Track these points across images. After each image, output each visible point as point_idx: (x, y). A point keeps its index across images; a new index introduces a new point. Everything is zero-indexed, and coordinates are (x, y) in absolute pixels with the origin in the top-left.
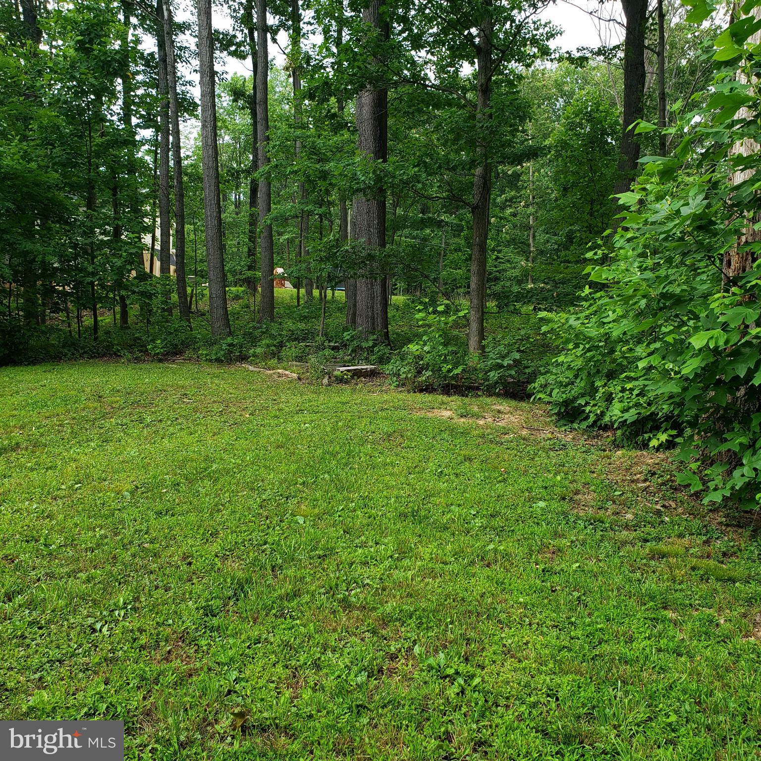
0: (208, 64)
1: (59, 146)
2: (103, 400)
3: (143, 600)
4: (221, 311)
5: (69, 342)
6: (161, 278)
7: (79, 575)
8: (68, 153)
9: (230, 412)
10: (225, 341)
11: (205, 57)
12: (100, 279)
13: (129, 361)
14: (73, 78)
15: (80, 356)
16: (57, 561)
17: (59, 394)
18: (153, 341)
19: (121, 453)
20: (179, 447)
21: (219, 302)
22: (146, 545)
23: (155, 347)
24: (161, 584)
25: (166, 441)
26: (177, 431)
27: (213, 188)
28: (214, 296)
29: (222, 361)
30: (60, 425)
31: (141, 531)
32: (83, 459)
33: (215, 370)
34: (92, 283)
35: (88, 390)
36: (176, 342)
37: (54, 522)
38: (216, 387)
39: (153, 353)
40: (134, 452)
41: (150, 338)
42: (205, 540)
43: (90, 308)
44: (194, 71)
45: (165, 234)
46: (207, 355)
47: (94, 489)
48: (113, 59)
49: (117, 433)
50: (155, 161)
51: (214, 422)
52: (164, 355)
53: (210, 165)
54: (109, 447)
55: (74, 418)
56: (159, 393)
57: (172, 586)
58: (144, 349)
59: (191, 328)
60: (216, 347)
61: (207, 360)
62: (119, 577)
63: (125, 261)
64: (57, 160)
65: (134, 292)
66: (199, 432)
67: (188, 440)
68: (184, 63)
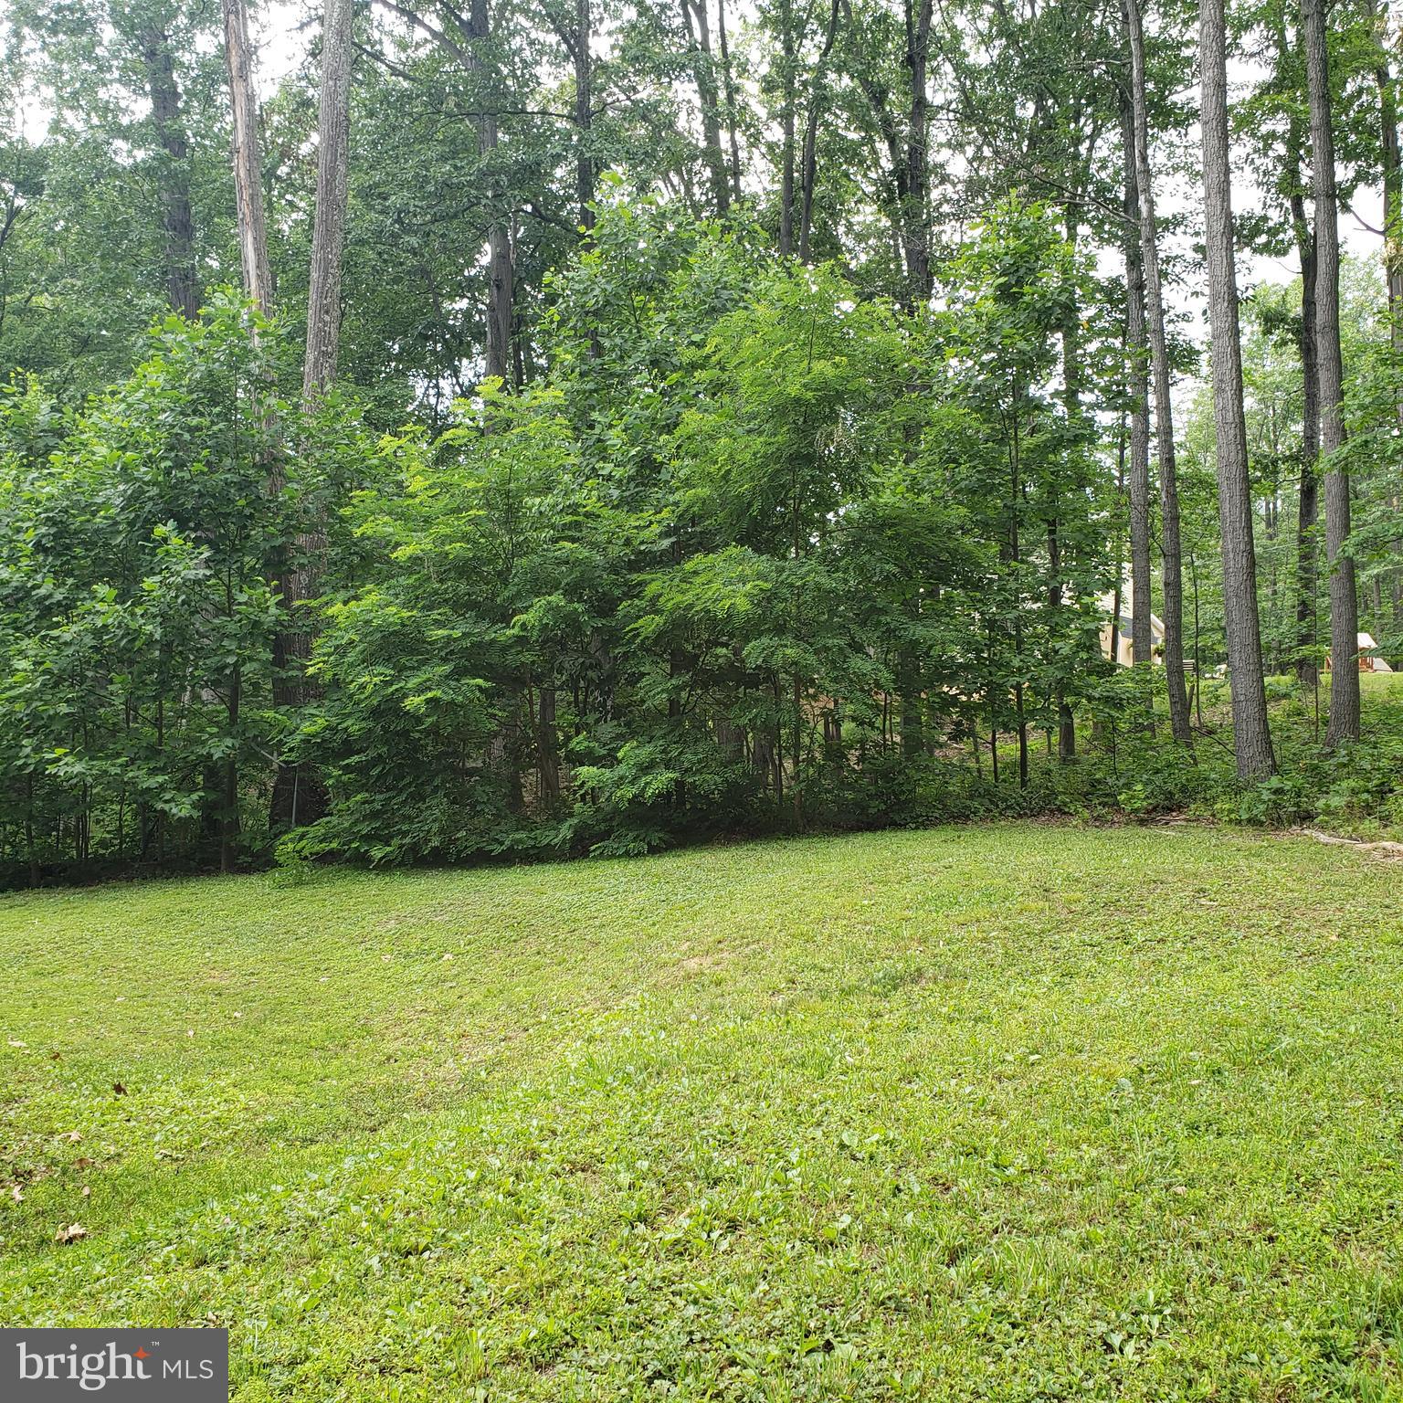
0: (1223, 280)
1: (966, 462)
2: (1052, 897)
3: (1192, 1300)
4: (1256, 727)
5: (981, 790)
6: (1136, 669)
7: (1066, 1232)
8: (979, 472)
9: (1297, 929)
10: (1266, 785)
11: (1218, 268)
12: (1032, 679)
13: (1086, 822)
14: (990, 347)
15: (1001, 814)
16: (1022, 1199)
17: (977, 883)
18: (1128, 786)
19: (1099, 1001)
20: (1206, 995)
21: (1253, 709)
22: (1180, 1190)
23: (1133, 797)
24: (1220, 1275)
25: (1179, 981)
26: (1195, 962)
27: (1237, 500)
28: (1242, 698)
29: (1262, 824)
30: (984, 940)
31: (1165, 1159)
32: (1036, 1007)
33: (1248, 840)
34: (1018, 687)
35: (1024, 877)
36: (1170, 787)
37: (1005, 1124)
38: (1259, 878)
39: (1128, 808)
40: (1122, 1000)
41: (1123, 781)
42: (1294, 1195)
43: (1015, 730)
44: (1193, 294)
45: (1143, 588)
46: (1231, 811)
47: (1063, 1066)
48: (1056, 303)
49: (1084, 961)
50: (1121, 462)
51: (1269, 950)
52: (1148, 812)
53: (1232, 459)
54: (1077, 986)
55: (1006, 929)
56: (1152, 886)
57: (1245, 1282)
58: (1110, 800)
59: (1195, 760)
60: (1248, 796)
61: (1231, 821)
62: (1139, 1247)
63: (1077, 646)
64: (963, 484)
65: (1090, 699)
66: (1241, 968)
67: (1222, 981)
68: (1174, 284)
